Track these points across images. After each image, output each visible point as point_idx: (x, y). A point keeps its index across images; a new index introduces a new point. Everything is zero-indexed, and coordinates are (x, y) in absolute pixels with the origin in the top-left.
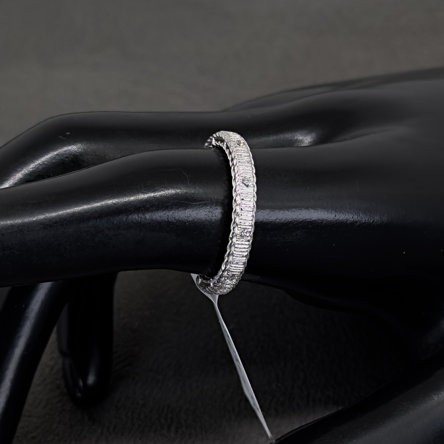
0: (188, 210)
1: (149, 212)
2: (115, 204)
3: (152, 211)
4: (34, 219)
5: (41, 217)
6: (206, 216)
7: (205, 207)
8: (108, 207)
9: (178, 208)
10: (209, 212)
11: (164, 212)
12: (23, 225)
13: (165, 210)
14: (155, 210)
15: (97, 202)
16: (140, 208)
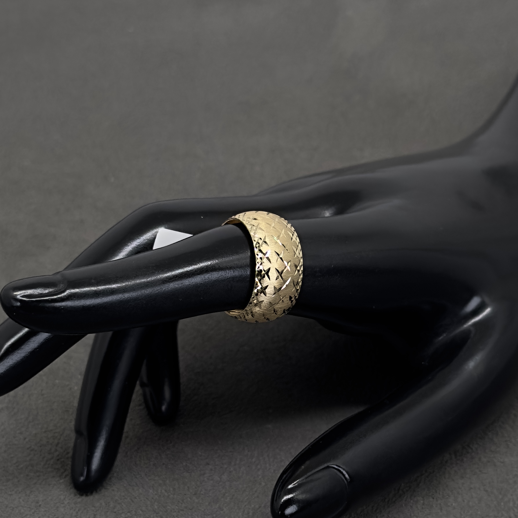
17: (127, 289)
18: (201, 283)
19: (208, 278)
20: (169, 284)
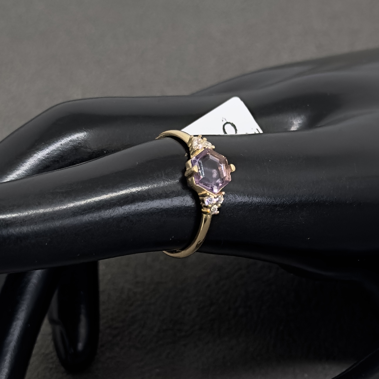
2: (139, 192)
4: (65, 207)
5: (71, 205)
8: (133, 195)
15: (122, 190)
17: (25, 221)
18: (125, 217)
19: (135, 210)
20: (82, 216)
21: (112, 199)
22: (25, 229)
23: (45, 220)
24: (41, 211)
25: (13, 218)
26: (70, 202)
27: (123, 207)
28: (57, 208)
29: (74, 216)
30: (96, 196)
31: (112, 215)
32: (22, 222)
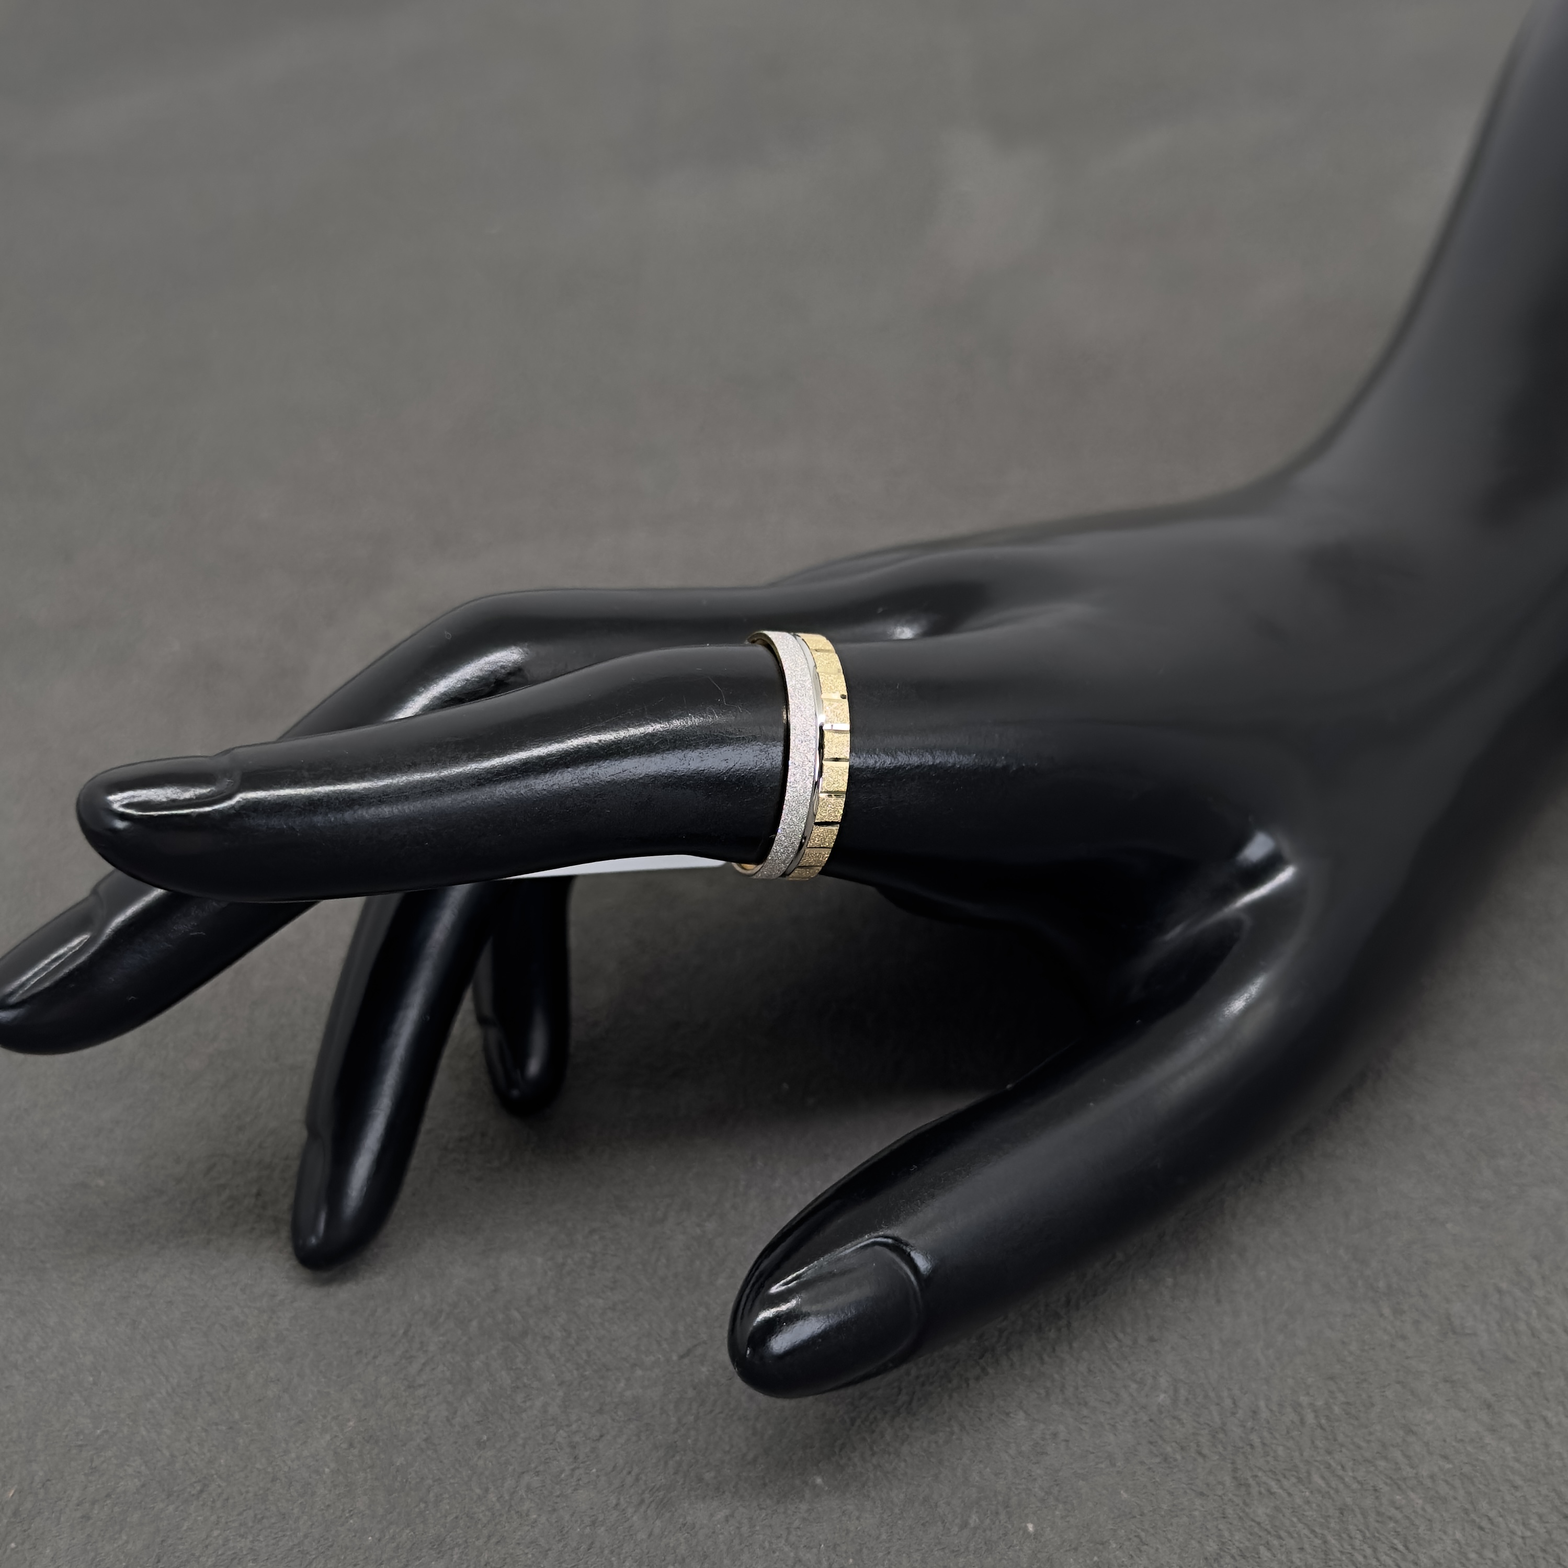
0: (725, 749)
1: (658, 753)
3: (664, 751)
4: (461, 770)
6: (756, 759)
7: (754, 743)
9: (707, 746)
10: (761, 751)
11: (684, 752)
12: (442, 780)
13: (686, 748)
14: (668, 750)
16: (642, 746)
21: (550, 755)
22: (386, 811)
23: (424, 792)
24: (417, 777)
25: (365, 789)
26: (471, 759)
27: (569, 769)
28: (445, 773)
29: (479, 785)
30: (522, 750)
31: (551, 783)
32: (382, 797)
